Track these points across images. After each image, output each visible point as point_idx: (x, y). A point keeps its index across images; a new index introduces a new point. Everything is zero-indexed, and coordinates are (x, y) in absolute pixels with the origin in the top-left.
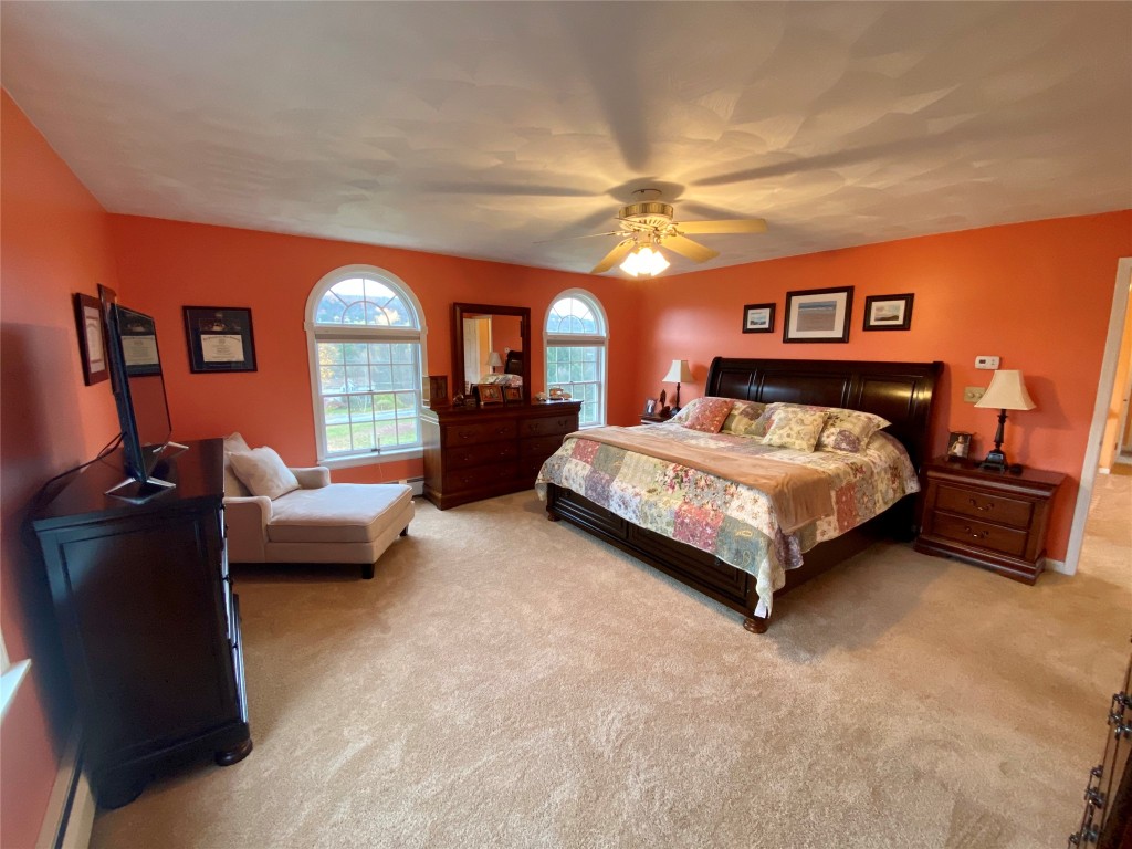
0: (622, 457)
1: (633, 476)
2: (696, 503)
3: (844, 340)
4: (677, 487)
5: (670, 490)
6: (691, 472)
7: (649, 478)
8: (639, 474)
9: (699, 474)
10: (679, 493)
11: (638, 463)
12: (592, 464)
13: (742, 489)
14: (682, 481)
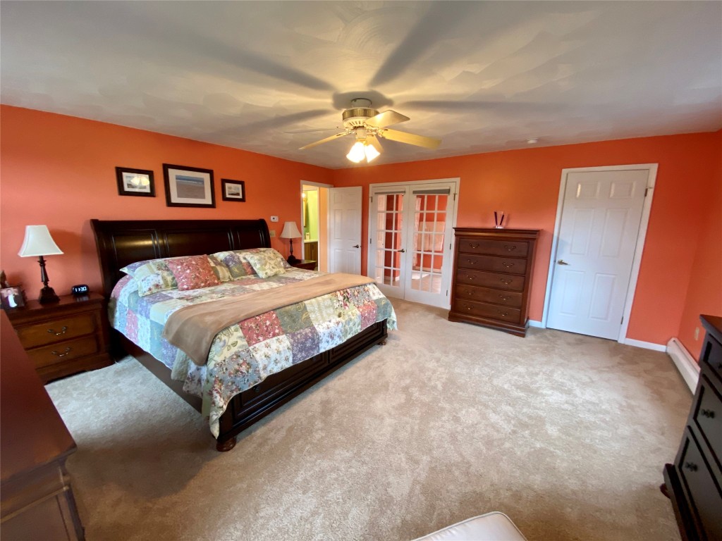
0: (305, 307)
1: (322, 316)
2: (361, 305)
3: (213, 206)
4: (348, 303)
5: (346, 307)
6: (348, 290)
7: (332, 310)
8: (324, 312)
9: (353, 289)
10: (351, 305)
11: (319, 305)
12: (285, 332)
13: (368, 286)
14: (348, 298)
